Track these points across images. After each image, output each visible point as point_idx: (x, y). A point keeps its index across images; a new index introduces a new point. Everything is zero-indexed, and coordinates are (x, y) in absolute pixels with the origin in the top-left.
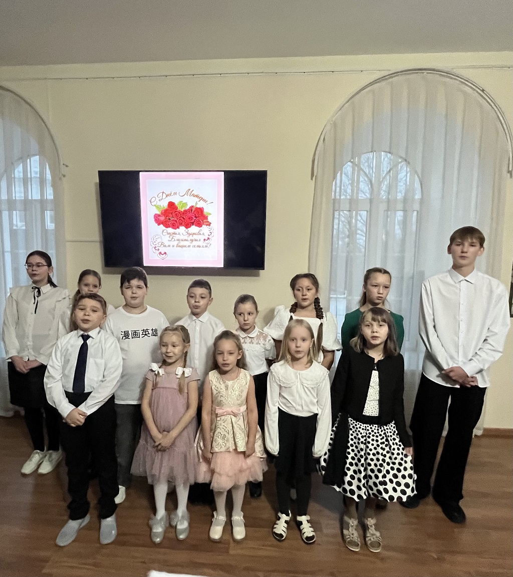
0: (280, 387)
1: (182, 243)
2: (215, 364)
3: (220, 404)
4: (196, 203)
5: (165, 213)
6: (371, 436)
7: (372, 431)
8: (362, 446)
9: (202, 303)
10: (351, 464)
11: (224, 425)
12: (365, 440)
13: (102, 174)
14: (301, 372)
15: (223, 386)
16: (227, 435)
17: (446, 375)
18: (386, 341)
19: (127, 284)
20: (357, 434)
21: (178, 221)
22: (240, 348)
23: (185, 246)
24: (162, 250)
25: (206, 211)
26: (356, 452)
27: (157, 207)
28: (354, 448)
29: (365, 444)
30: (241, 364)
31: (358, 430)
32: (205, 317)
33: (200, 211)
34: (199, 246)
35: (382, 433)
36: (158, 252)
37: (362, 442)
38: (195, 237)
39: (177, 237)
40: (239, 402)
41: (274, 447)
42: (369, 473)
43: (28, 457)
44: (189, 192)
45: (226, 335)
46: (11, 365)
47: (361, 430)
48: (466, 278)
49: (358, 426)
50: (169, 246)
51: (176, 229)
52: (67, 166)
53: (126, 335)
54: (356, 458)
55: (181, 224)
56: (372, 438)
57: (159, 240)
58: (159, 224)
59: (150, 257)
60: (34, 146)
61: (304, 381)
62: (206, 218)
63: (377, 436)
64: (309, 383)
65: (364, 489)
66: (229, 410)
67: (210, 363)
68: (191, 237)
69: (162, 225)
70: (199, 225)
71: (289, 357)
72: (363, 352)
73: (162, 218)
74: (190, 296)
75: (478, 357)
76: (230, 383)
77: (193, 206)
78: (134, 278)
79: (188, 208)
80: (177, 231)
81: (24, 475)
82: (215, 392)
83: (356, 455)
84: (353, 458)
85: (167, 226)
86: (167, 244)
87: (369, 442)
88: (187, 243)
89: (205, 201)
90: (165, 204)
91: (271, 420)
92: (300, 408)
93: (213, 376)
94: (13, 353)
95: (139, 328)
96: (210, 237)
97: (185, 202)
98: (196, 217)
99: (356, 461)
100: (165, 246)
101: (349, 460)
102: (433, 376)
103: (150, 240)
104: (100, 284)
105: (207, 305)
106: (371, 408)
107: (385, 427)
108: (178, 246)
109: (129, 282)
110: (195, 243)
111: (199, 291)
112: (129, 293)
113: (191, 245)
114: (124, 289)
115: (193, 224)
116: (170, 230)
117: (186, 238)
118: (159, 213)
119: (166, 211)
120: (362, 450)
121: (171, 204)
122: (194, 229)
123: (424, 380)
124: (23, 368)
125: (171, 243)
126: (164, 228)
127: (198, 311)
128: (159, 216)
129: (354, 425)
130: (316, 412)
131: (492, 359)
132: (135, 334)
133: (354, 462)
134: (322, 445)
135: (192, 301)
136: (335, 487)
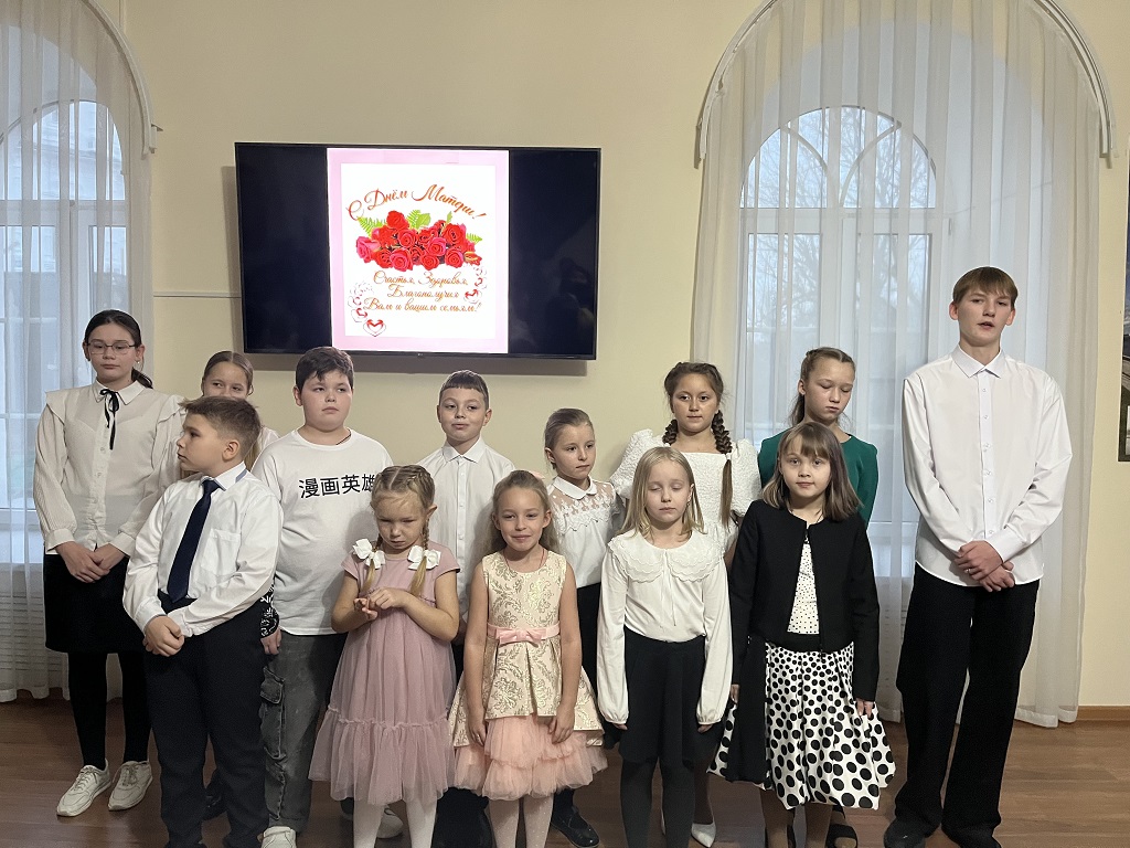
0: (629, 581)
1: (418, 301)
4: (450, 216)
5: (382, 234)
6: (811, 674)
7: (814, 665)
8: (793, 696)
10: (777, 734)
11: (512, 662)
12: (801, 685)
14: (672, 551)
15: (511, 583)
16: (518, 682)
18: (827, 492)
20: (784, 674)
21: (409, 254)
23: (424, 308)
24: (374, 316)
25: (470, 232)
26: (783, 709)
27: (364, 222)
28: (779, 702)
29: (800, 693)
31: (784, 665)
32: (477, 451)
33: (457, 233)
34: (455, 308)
35: (833, 668)
36: (364, 320)
37: (794, 689)
38: (446, 288)
40: (544, 616)
41: (618, 706)
42: (809, 750)
44: (434, 192)
45: (519, 478)
47: (790, 664)
48: (986, 367)
49: (785, 657)
50: (389, 307)
51: (404, 270)
52: (160, 130)
53: (311, 488)
54: (784, 721)
55: (416, 261)
56: (813, 678)
57: (368, 294)
58: (367, 260)
59: (348, 332)
60: (86, 82)
61: (677, 569)
62: (471, 247)
63: (822, 675)
64: (688, 571)
66: (523, 633)
68: (437, 289)
69: (373, 262)
70: (457, 263)
72: (784, 509)
73: (375, 248)
77: (442, 222)
79: (431, 225)
80: (407, 274)
82: (495, 596)
83: (783, 715)
84: (779, 723)
85: (384, 264)
86: (384, 301)
87: (807, 688)
88: (428, 302)
89: (469, 211)
90: (380, 216)
91: (612, 653)
92: (668, 626)
94: (62, 536)
95: (338, 474)
96: (478, 289)
97: (427, 213)
98: (447, 246)
99: (784, 727)
100: (380, 307)
103: (347, 294)
105: (480, 424)
106: (805, 617)
107: (838, 656)
108: (409, 307)
110: (445, 301)
111: (464, 395)
112: (319, 400)
113: (439, 305)
115: (442, 261)
116: (392, 272)
117: (425, 288)
118: (368, 235)
119: (383, 230)
120: (793, 703)
121: (395, 217)
122: (443, 270)
125: (394, 301)
126: (379, 268)
127: (463, 433)
128: (368, 241)
129: (777, 655)
132: (330, 486)
135: (450, 416)
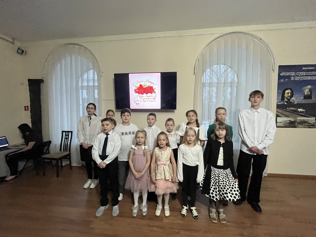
0: (183, 154)
1: (145, 100)
2: (158, 145)
3: (159, 160)
4: (150, 85)
5: (138, 88)
6: (220, 174)
7: (221, 172)
8: (217, 178)
9: (153, 121)
10: (213, 185)
11: (161, 169)
12: (218, 175)
13: (115, 75)
14: (191, 148)
15: (160, 153)
16: (161, 172)
17: (250, 150)
18: (225, 136)
19: (123, 114)
20: (215, 173)
22: (167, 139)
23: (146, 101)
24: (137, 103)
25: (154, 88)
26: (214, 180)
27: (135, 86)
28: (214, 179)
29: (218, 177)
30: (168, 145)
31: (215, 171)
32: (154, 127)
33: (151, 88)
34: (151, 101)
35: (225, 173)
36: (136, 103)
37: (217, 176)
38: (150, 97)
39: (143, 97)
40: (167, 160)
41: (181, 178)
42: (220, 189)
43: (86, 182)
44: (148, 81)
45: (162, 133)
46: (81, 146)
47: (216, 171)
48: (257, 111)
49: (215, 170)
50: (140, 101)
52: (103, 73)
53: (123, 134)
54: (215, 183)
55: (144, 93)
56: (221, 174)
57: (136, 99)
58: (136, 93)
59: (133, 105)
60: (91, 66)
61: (193, 152)
62: (154, 90)
63: (223, 174)
64: (195, 152)
65: (218, 196)
66: (162, 163)
67: (156, 145)
68: (148, 98)
69: (137, 93)
70: (151, 93)
71: (186, 142)
72: (216, 140)
73: (137, 91)
74: (148, 119)
75: (263, 142)
76: (163, 152)
77: (149, 86)
78: (126, 112)
79: (147, 86)
80: (143, 95)
81: (85, 189)
82: (157, 155)
83: (214, 182)
84: (213, 183)
85: (139, 93)
86: (139, 100)
87: (220, 177)
88: (147, 100)
89: (153, 84)
90: (138, 85)
91: (180, 168)
92: (191, 163)
93: (157, 149)
94: (82, 141)
95: (128, 131)
96: (155, 97)
97: (146, 84)
98: (150, 90)
99: (215, 184)
100: (138, 101)
101: (212, 184)
102: (245, 150)
103: (133, 99)
104: (114, 115)
105: (155, 122)
106: (220, 162)
107: (226, 170)
108: (143, 101)
109: (124, 114)
110: (150, 100)
111: (152, 117)
112: (124, 118)
113: (148, 100)
114: (122, 116)
115: (149, 92)
116: (140, 95)
117: (146, 98)
118: (136, 89)
119: (139, 88)
120: (217, 179)
121: (141, 85)
122: (149, 94)
123: (241, 152)
124: (86, 147)
125: (141, 100)
126: (138, 94)
127: (151, 124)
128: (136, 90)
129: (213, 169)
130: (198, 164)
131: (269, 143)
132: (126, 133)
133: (214, 184)
134: (200, 178)
135: (149, 121)
136: (206, 195)
